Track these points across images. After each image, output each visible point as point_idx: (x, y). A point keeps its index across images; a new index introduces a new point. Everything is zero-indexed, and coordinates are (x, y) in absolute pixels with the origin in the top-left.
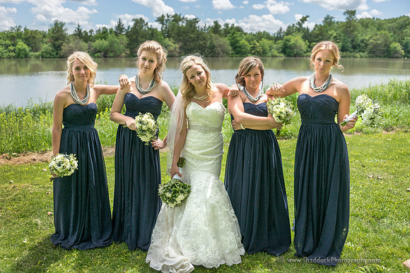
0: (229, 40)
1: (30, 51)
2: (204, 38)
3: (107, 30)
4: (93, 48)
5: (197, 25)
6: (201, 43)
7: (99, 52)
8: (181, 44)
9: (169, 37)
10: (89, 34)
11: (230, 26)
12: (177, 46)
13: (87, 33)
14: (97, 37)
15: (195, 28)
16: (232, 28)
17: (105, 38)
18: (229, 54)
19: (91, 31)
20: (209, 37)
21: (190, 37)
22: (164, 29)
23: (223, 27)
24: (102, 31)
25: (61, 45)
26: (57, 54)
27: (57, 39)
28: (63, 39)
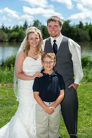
0: (88, 32)
2: (74, 31)
3: (18, 27)
4: (10, 37)
5: (70, 24)
6: (72, 34)
7: (14, 38)
10: (8, 29)
11: (89, 24)
13: (7, 29)
14: (12, 31)
15: (68, 25)
16: (90, 25)
17: (18, 31)
18: (88, 40)
19: (10, 27)
20: (76, 30)
23: (84, 25)
24: (15, 27)
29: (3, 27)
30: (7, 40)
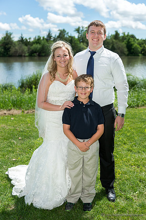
0: (126, 44)
3: (40, 38)
4: (31, 50)
11: (126, 34)
13: (27, 40)
14: (33, 43)
19: (30, 39)
20: (111, 42)
23: (121, 35)
24: (37, 38)
25: (10, 48)
26: (7, 54)
27: (7, 44)
28: (11, 44)
29: (22, 38)
30: (27, 54)
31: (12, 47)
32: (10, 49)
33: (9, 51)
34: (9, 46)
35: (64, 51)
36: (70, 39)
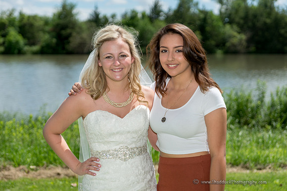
1: (26, 45)
3: (136, 14)
6: (282, 31)
8: (249, 34)
9: (231, 22)
12: (243, 37)
13: (107, 20)
15: (272, 8)
19: (113, 16)
21: (265, 23)
22: (223, 10)
25: (70, 35)
26: (64, 48)
27: (64, 27)
28: (73, 28)
29: (97, 15)
31: (74, 34)
32: (71, 39)
33: (69, 43)
34: (68, 31)
35: (121, 47)
36: (202, 16)
